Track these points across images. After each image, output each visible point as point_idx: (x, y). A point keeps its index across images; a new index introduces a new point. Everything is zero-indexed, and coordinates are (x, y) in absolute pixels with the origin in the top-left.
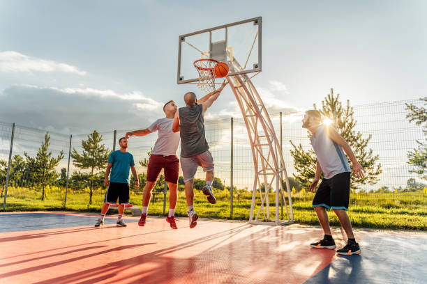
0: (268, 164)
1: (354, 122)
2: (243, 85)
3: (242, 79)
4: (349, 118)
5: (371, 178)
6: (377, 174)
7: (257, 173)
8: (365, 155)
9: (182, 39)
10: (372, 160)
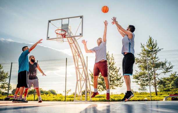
0: (82, 76)
1: (114, 62)
2: (74, 42)
3: (74, 40)
4: (113, 61)
5: (120, 84)
6: (122, 83)
7: (78, 81)
8: (118, 75)
9: (50, 21)
10: (121, 78)
